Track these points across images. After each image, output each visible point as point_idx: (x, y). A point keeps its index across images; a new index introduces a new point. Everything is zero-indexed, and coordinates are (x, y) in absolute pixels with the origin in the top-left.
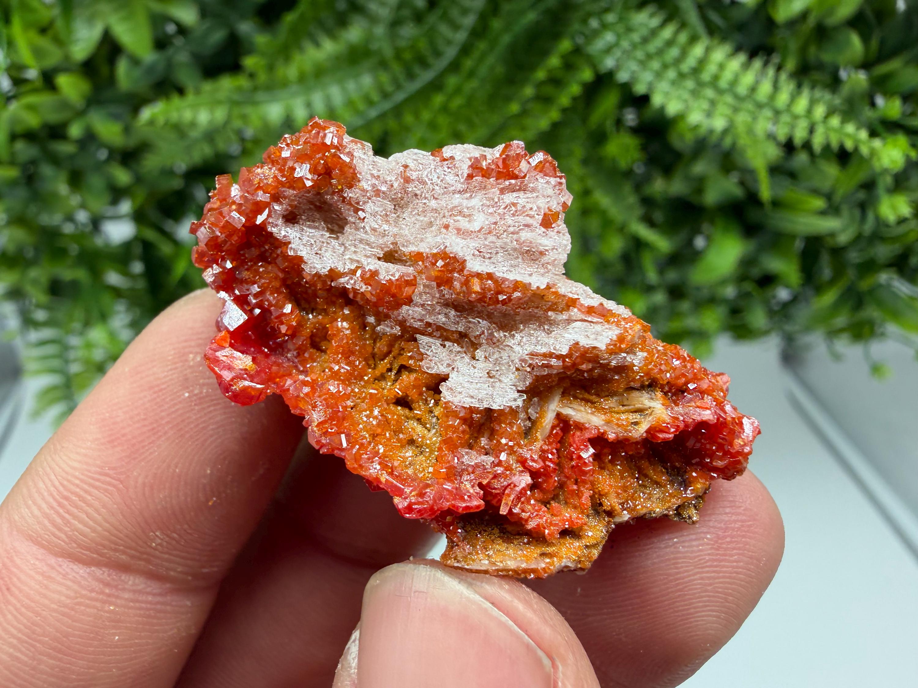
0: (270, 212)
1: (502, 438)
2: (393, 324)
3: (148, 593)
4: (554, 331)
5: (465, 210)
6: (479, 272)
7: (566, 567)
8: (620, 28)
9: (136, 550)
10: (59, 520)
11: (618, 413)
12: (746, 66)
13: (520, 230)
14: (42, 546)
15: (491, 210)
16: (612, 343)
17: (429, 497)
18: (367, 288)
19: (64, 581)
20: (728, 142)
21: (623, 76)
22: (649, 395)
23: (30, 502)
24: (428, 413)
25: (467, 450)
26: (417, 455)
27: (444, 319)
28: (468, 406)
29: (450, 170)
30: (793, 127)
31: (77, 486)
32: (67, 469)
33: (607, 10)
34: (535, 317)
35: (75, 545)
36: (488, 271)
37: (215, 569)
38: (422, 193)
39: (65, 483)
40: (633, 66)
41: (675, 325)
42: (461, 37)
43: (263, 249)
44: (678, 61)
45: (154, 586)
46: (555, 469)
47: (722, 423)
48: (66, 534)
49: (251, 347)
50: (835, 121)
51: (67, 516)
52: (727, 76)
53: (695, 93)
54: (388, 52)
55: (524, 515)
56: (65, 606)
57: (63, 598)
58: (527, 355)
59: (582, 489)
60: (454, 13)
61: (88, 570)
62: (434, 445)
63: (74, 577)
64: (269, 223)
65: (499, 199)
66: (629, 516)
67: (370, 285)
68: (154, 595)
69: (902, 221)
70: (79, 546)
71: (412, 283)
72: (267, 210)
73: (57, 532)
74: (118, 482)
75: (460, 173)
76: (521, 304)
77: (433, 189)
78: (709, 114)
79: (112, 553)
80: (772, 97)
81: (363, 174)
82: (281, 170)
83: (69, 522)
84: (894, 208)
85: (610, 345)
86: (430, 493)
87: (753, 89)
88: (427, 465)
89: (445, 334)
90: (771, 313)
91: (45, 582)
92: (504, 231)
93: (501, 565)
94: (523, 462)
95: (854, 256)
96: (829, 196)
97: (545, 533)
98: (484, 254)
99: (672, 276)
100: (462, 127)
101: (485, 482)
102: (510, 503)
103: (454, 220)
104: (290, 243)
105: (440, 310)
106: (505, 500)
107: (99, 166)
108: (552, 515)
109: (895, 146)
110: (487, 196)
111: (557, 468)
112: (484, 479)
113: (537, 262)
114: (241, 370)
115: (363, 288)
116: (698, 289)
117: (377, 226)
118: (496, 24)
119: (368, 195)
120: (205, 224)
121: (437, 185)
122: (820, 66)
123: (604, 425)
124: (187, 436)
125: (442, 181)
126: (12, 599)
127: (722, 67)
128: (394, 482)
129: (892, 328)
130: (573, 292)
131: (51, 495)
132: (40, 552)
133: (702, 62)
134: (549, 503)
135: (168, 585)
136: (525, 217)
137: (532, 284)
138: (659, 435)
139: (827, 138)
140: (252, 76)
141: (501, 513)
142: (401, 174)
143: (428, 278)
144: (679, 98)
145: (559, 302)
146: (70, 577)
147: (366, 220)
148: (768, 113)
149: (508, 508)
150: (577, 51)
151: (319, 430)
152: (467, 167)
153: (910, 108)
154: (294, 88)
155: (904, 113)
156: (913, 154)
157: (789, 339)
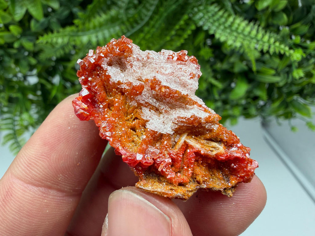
2: (135, 102)
3: (58, 196)
8: (205, 11)
9: (54, 181)
10: (28, 172)
12: (247, 25)
14: (22, 180)
19: (30, 192)
20: (242, 51)
21: (205, 28)
27: (151, 102)
30: (263, 46)
31: (34, 160)
32: (30, 154)
33: (200, 5)
35: (33, 180)
37: (80, 188)
39: (30, 159)
40: (209, 24)
41: (225, 113)
42: (150, 14)
44: (224, 23)
45: (60, 194)
48: (30, 176)
50: (277, 44)
51: (30, 170)
52: (241, 28)
53: (230, 34)
54: (125, 19)
56: (31, 200)
57: (29, 198)
58: (177, 117)
60: (148, 5)
61: (38, 188)
66: (206, 186)
67: (130, 87)
68: (60, 197)
69: (301, 78)
70: (35, 180)
71: (143, 87)
73: (27, 176)
74: (47, 158)
78: (235, 41)
79: (45, 182)
80: (256, 35)
83: (31, 172)
84: (298, 74)
87: (250, 33)
90: (257, 109)
91: (23, 192)
95: (285, 90)
96: (276, 70)
99: (223, 96)
100: (151, 45)
105: (150, 98)
107: (25, 58)
109: (298, 53)
113: (185, 88)
116: (233, 101)
118: (162, 9)
122: (273, 25)
124: (70, 141)
126: (12, 198)
127: (239, 25)
129: (298, 114)
131: (25, 163)
132: (22, 183)
133: (233, 23)
135: (64, 194)
139: (275, 50)
140: (77, 26)
143: (148, 86)
144: (225, 35)
146: (32, 191)
147: (133, 67)
148: (255, 41)
150: (190, 19)
153: (303, 40)
154: (92, 31)
155: (301, 41)
156: (304, 55)
157: (264, 118)
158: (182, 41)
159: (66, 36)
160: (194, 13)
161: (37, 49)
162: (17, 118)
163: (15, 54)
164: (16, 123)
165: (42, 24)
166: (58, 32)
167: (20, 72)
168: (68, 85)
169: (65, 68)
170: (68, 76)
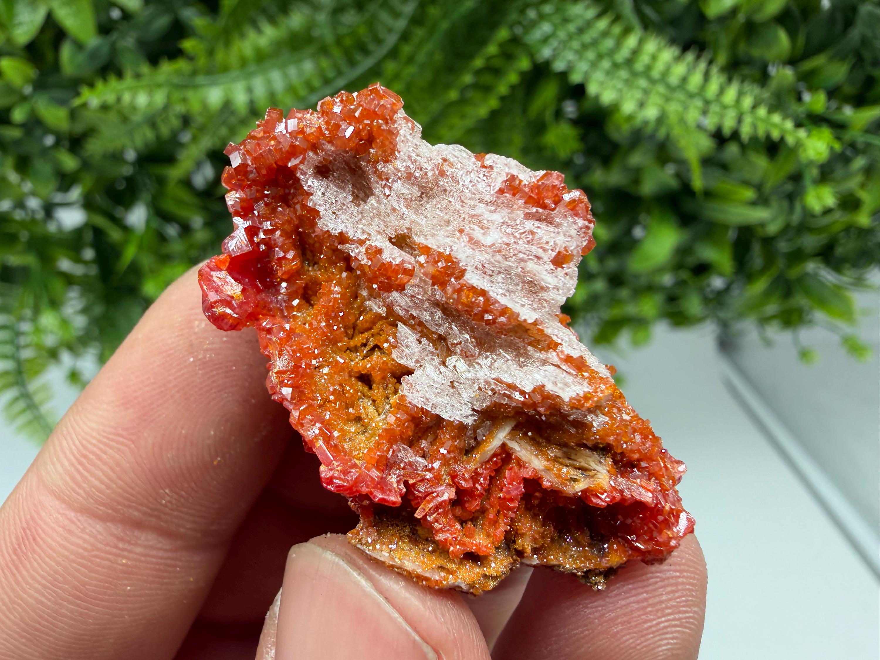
0: (304, 159)
1: (441, 448)
2: (381, 304)
4: (527, 366)
5: (485, 222)
6: (475, 285)
7: (459, 587)
8: (557, 19)
9: (148, 507)
11: (561, 464)
12: (678, 58)
13: (529, 259)
15: (509, 230)
16: (577, 398)
17: (352, 477)
18: (368, 262)
20: (662, 133)
21: (559, 66)
22: (599, 458)
23: (55, 459)
24: (385, 398)
25: (405, 446)
26: (359, 433)
27: (428, 317)
28: (420, 407)
29: (485, 178)
30: (722, 116)
34: (515, 345)
35: (92, 501)
36: (483, 288)
38: (451, 190)
40: (570, 56)
42: (401, 24)
43: (287, 191)
44: (611, 53)
46: (482, 494)
47: (659, 510)
48: (84, 489)
49: (247, 278)
50: (762, 112)
51: (85, 473)
52: (660, 66)
53: (627, 82)
54: (329, 38)
55: (437, 526)
56: (83, 557)
57: (81, 551)
58: (493, 379)
59: (500, 522)
62: (378, 430)
63: (91, 531)
64: (300, 169)
65: (520, 223)
66: (538, 562)
67: (372, 261)
69: (827, 211)
70: (96, 502)
71: (410, 273)
72: (302, 157)
73: (77, 489)
74: (130, 442)
75: (493, 184)
76: (504, 330)
77: (463, 191)
78: (642, 105)
79: (125, 510)
80: (703, 87)
81: (401, 153)
82: (327, 123)
84: (819, 198)
85: (574, 399)
86: (354, 474)
87: (684, 80)
88: (365, 446)
89: (425, 331)
90: (706, 301)
92: (514, 255)
93: (399, 562)
94: (454, 477)
95: (783, 246)
96: (759, 187)
97: (450, 549)
98: (487, 270)
99: (611, 264)
101: (411, 482)
102: (427, 510)
103: (470, 227)
104: (312, 194)
105: (427, 307)
106: (424, 505)
107: (45, 152)
108: (464, 534)
109: (820, 139)
110: (510, 215)
111: (484, 493)
112: (412, 479)
113: (535, 295)
114: (228, 296)
115: (365, 261)
116: (637, 276)
117: (397, 208)
118: (434, 11)
119: (400, 175)
120: (241, 150)
121: (467, 188)
122: (749, 62)
123: (543, 470)
125: (473, 186)
127: (654, 58)
128: (327, 451)
129: (819, 315)
130: (559, 336)
133: (636, 52)
134: (466, 522)
136: (539, 249)
137: (521, 315)
138: (593, 499)
139: (755, 129)
140: (192, 59)
141: (416, 515)
142: (438, 166)
143: (425, 274)
144: (614, 87)
145: (542, 341)
146: (87, 531)
147: (390, 198)
148: (699, 103)
149: (424, 514)
150: (515, 40)
151: (276, 378)
152: (501, 181)
153: (834, 104)
154: (235, 73)
155: (828, 108)
156: (837, 146)
157: (724, 325)
158: (493, 103)
159: (159, 86)
160: (525, 23)
161: (79, 128)
162: (26, 327)
163: (17, 142)
164: (23, 341)
165: (93, 55)
166: (138, 76)
167: (34, 194)
168: (172, 231)
169: (161, 181)
170: (169, 206)
